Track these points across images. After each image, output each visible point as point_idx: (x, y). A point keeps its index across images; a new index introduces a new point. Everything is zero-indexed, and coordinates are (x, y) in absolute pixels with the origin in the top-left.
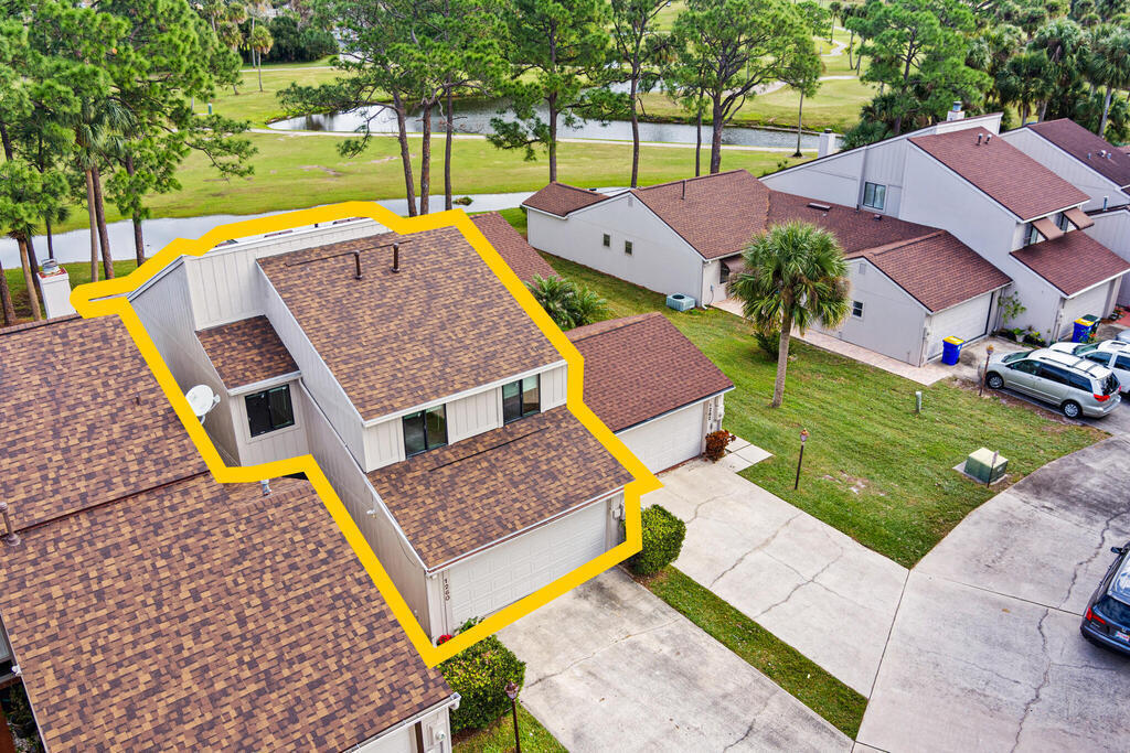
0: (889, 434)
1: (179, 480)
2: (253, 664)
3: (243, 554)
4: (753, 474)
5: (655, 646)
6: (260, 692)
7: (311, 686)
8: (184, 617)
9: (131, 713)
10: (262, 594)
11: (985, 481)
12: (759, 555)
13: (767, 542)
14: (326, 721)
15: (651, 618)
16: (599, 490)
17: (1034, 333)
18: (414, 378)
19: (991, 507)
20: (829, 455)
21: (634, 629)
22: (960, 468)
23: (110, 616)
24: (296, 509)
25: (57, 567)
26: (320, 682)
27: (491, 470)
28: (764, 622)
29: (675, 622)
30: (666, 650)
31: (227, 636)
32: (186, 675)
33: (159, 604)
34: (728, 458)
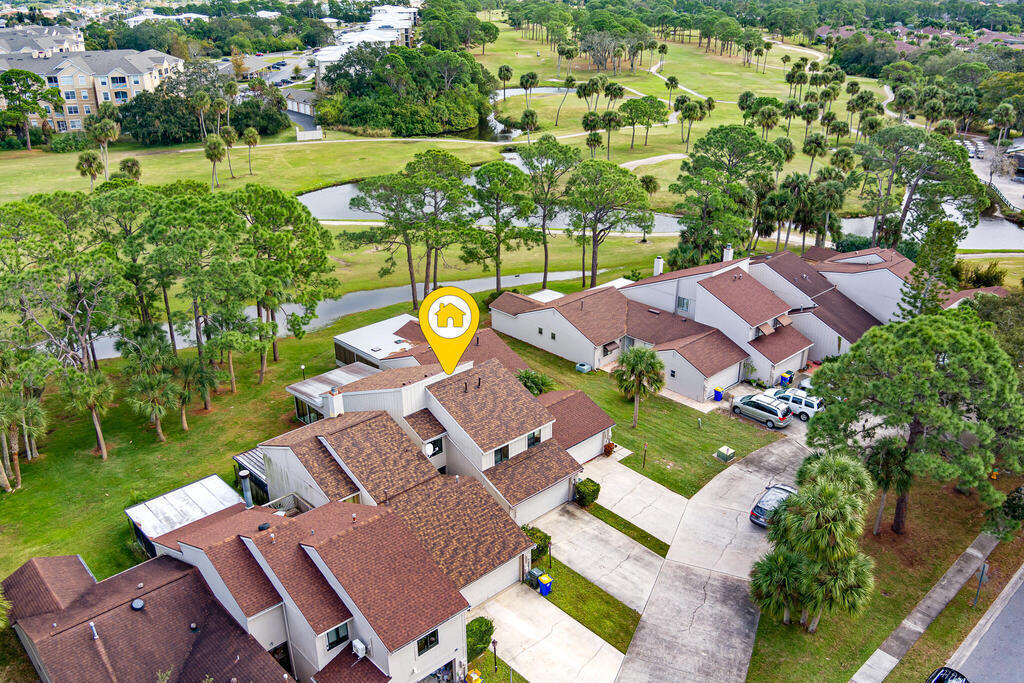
0: (685, 439)
1: (431, 479)
2: (472, 537)
3: (458, 504)
4: (625, 462)
5: (592, 531)
6: (476, 546)
7: (491, 543)
8: (447, 524)
9: (442, 553)
10: (468, 515)
11: (726, 460)
12: (629, 496)
13: (632, 491)
14: (498, 553)
15: (589, 522)
16: (567, 474)
17: (760, 382)
18: (497, 434)
19: (726, 472)
20: (658, 451)
21: (584, 526)
22: (715, 455)
23: (425, 525)
24: (470, 487)
25: (403, 510)
26: (494, 542)
27: (527, 467)
28: (632, 521)
29: (598, 523)
30: (597, 533)
31: (462, 529)
32: (454, 541)
33: (438, 520)
34: (614, 455)
